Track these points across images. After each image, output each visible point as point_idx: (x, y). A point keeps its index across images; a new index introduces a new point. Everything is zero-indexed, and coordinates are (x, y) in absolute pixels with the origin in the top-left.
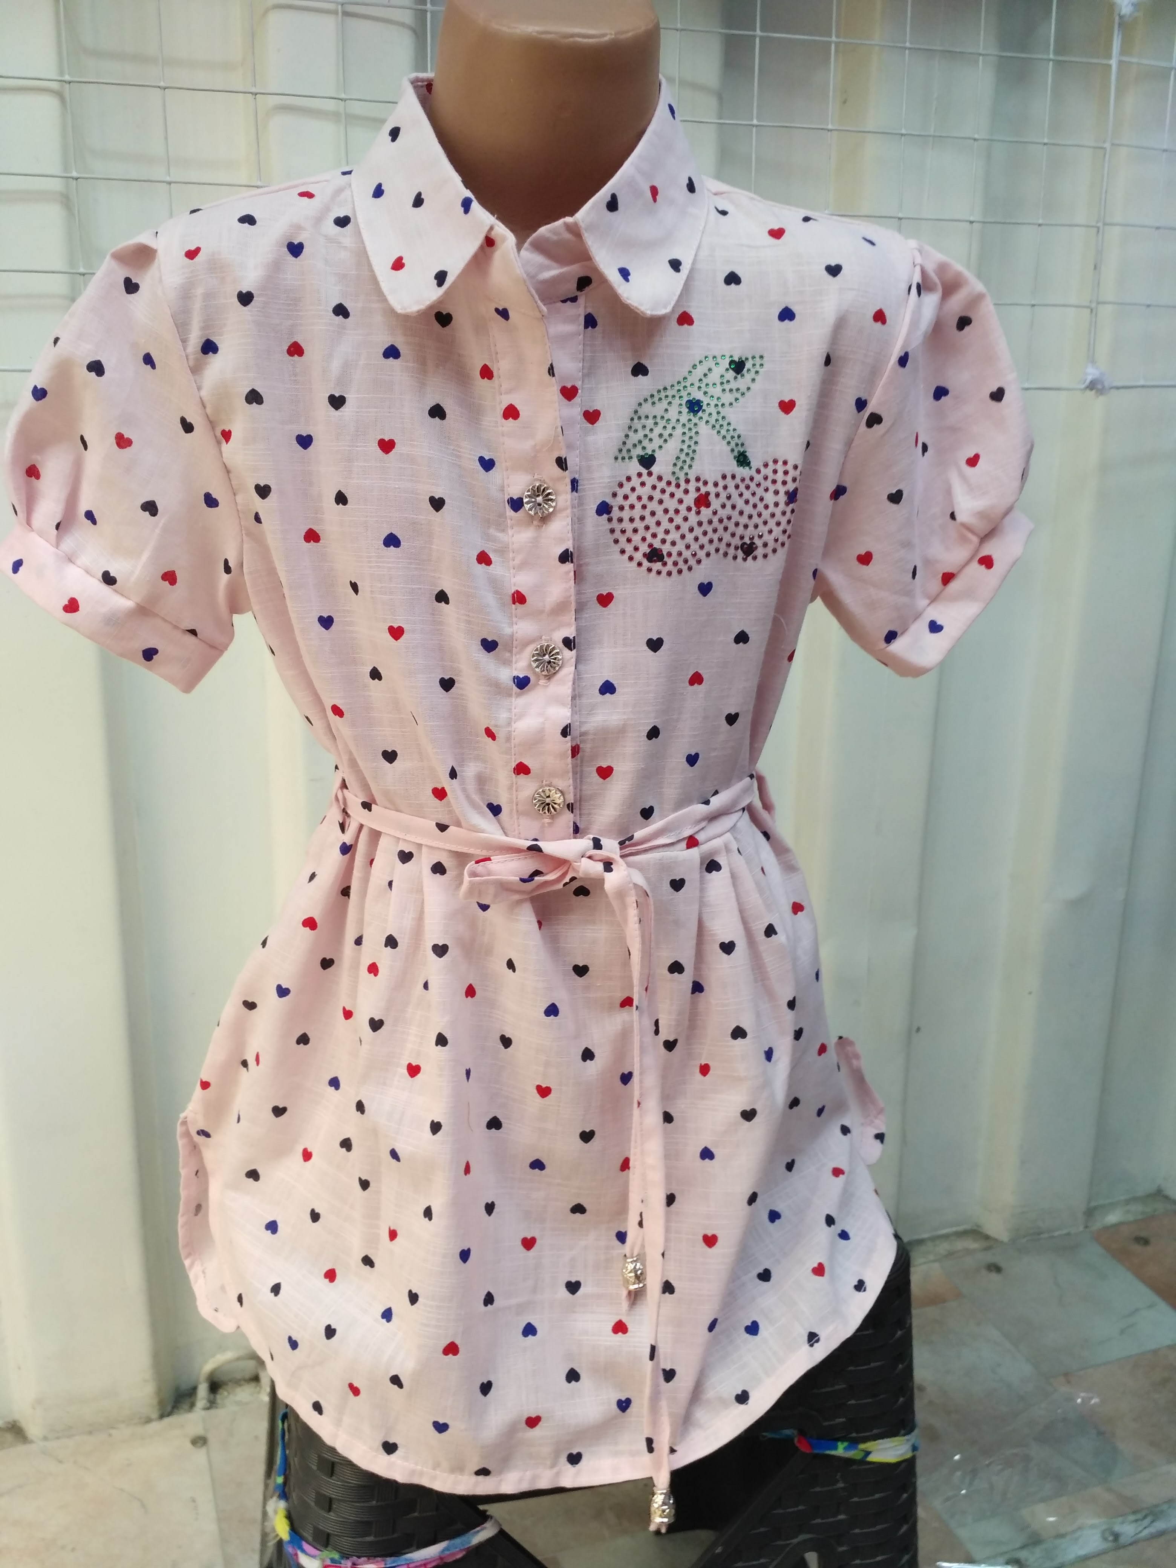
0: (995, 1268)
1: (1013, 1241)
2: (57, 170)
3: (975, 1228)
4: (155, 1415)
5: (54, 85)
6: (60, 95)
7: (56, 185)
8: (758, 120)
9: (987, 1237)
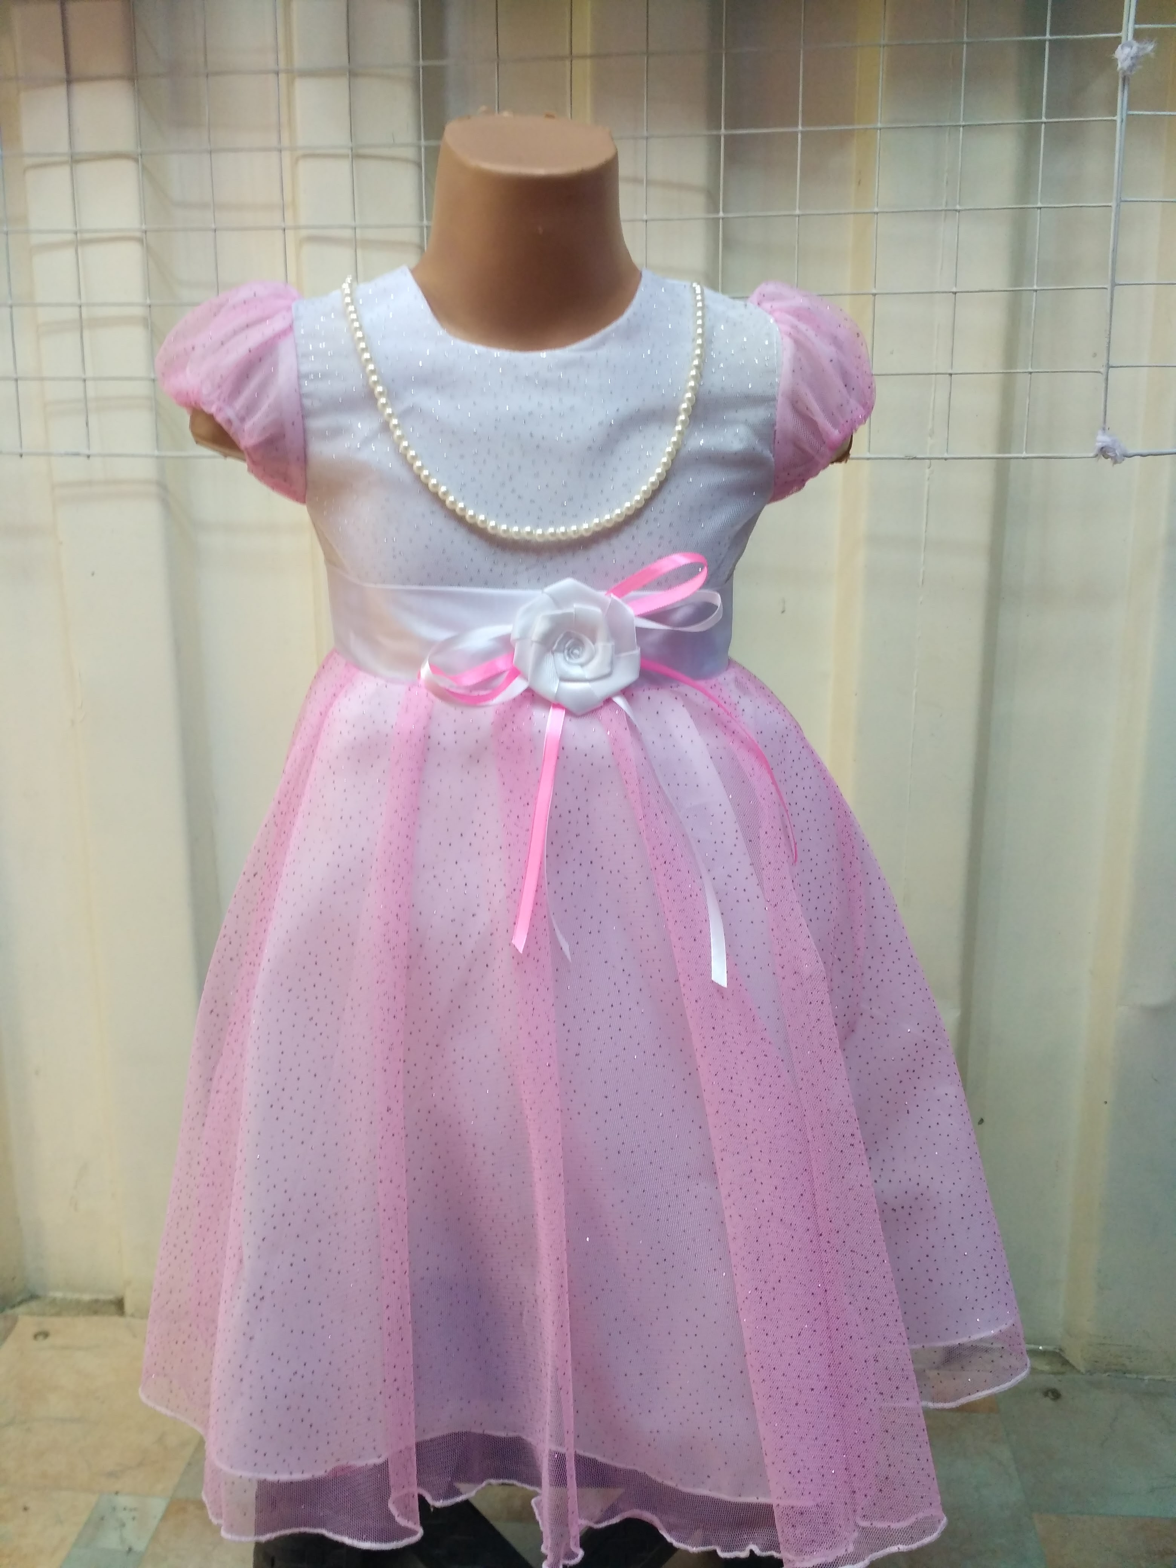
0: (1055, 1395)
1: (1090, 1372)
3: (1057, 1351)
5: (137, 234)
9: (1066, 1363)
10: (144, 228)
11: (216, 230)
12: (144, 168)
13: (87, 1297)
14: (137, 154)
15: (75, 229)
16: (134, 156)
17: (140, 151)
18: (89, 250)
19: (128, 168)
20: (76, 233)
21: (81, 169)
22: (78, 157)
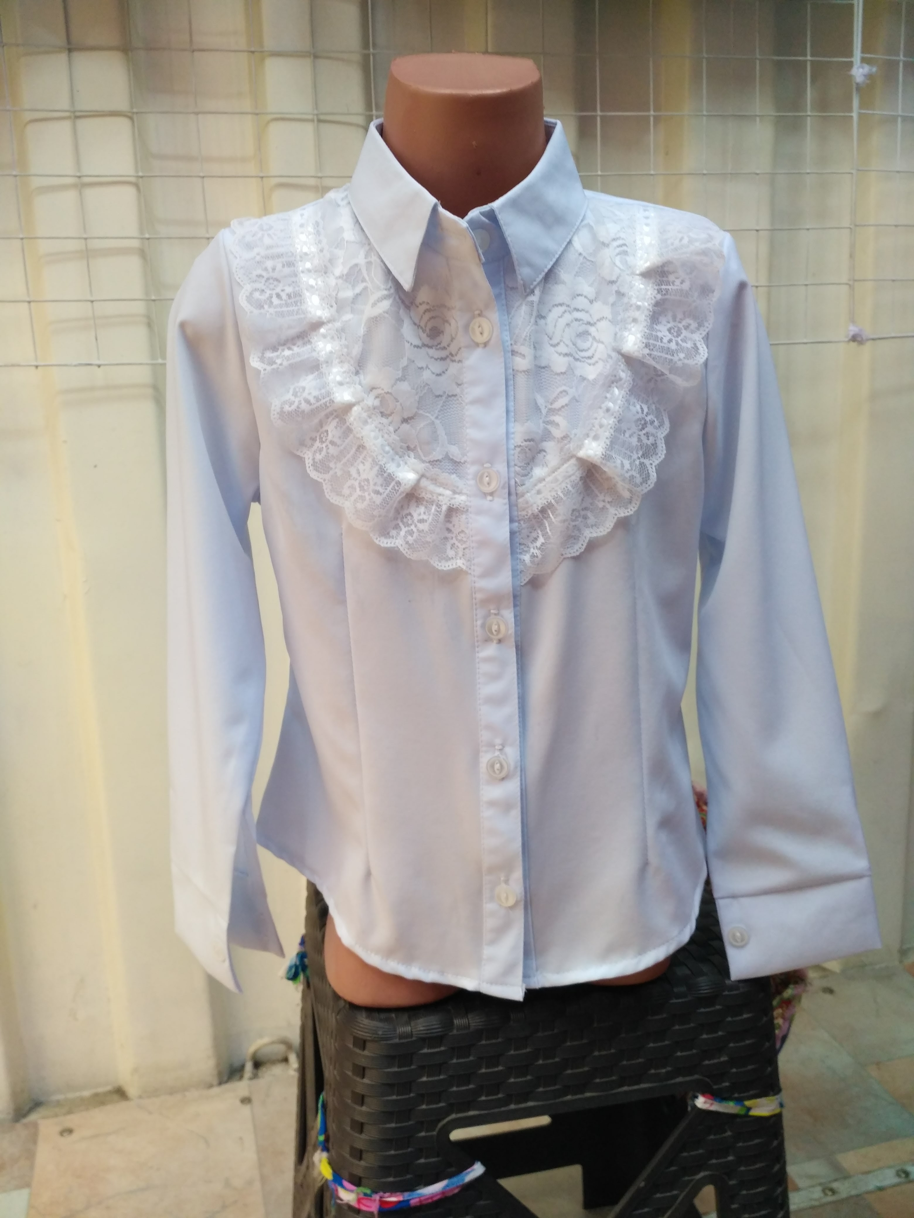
0: (829, 990)
1: (843, 972)
2: (136, 234)
4: (215, 1081)
5: (133, 179)
6: (136, 185)
7: (135, 243)
9: (826, 970)
10: (140, 174)
11: (203, 177)
12: (135, 125)
13: (86, 1093)
14: (133, 113)
15: (78, 174)
16: (130, 114)
17: (135, 110)
18: (90, 194)
19: (123, 124)
20: (79, 177)
21: (82, 124)
22: (78, 114)
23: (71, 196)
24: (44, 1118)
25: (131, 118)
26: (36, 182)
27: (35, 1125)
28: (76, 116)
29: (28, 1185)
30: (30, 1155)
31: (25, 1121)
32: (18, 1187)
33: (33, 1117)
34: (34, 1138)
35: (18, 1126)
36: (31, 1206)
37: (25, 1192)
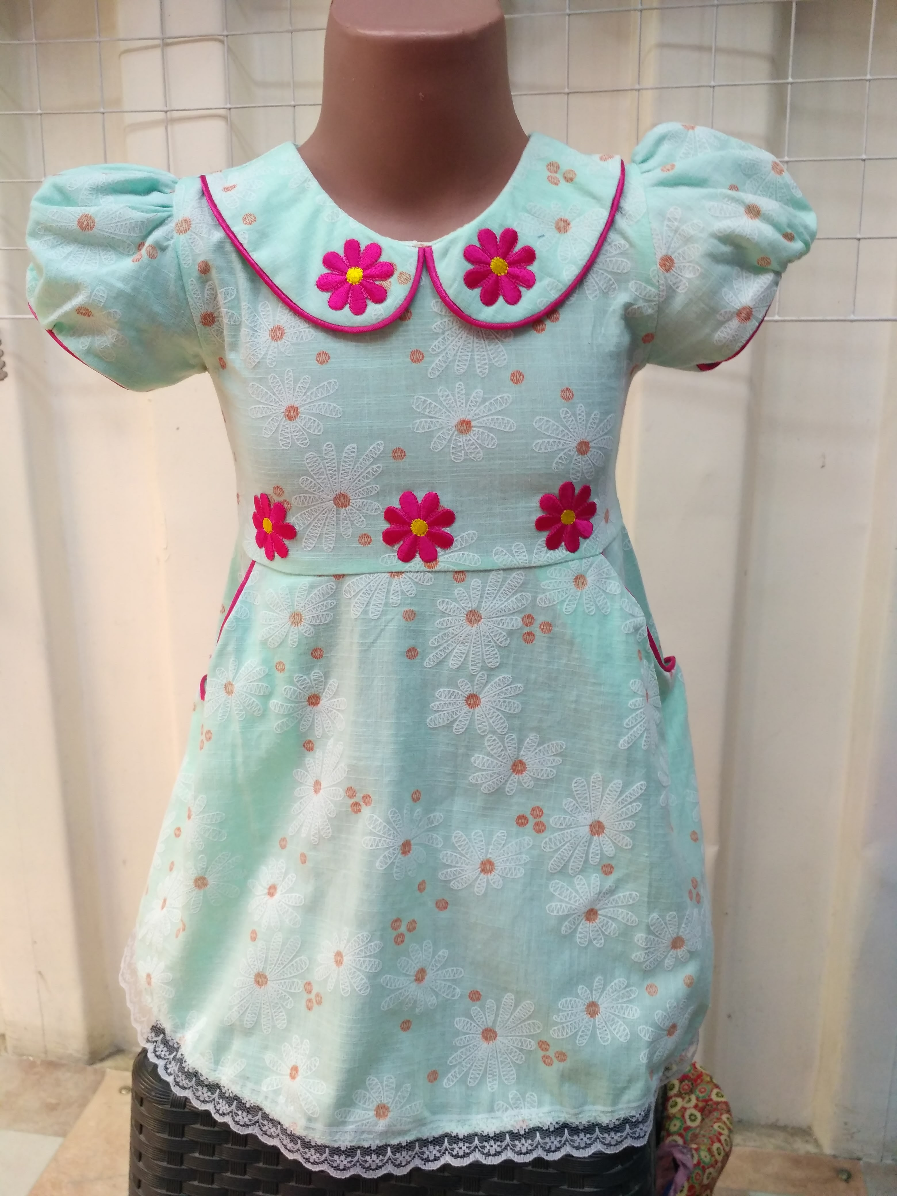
5: (222, 112)
6: (226, 119)
8: (793, 77)
10: (229, 106)
11: (294, 106)
12: (229, 50)
14: (223, 36)
15: (165, 109)
16: (221, 38)
17: (225, 33)
18: (178, 129)
19: (214, 50)
20: (166, 112)
21: (174, 51)
22: (169, 41)
23: (159, 132)
24: (117, 1068)
25: (222, 42)
26: (129, 119)
27: (103, 1074)
28: (166, 43)
29: (63, 1134)
30: (84, 1103)
31: (98, 1066)
32: (57, 1134)
33: (108, 1063)
34: (94, 1088)
35: (90, 1068)
36: (55, 1159)
37: (59, 1140)
